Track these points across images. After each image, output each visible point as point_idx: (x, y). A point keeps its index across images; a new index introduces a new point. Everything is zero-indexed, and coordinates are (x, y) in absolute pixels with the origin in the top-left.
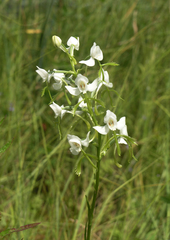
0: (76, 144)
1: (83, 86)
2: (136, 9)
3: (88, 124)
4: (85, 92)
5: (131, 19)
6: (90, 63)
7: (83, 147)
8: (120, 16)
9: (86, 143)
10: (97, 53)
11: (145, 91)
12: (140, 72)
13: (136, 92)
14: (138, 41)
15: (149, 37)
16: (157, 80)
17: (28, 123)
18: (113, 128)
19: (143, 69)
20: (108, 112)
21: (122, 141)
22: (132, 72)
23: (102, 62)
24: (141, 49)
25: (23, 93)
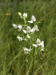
0: (26, 51)
1: (29, 30)
2: (45, 6)
3: (30, 44)
4: (29, 32)
5: (43, 10)
6: (31, 22)
7: (29, 51)
8: (39, 9)
9: (30, 50)
10: (34, 19)
11: (48, 35)
12: (47, 29)
13: (45, 36)
14: (46, 18)
15: (50, 16)
16: (53, 32)
17: (6, 47)
18: (39, 45)
19: (48, 27)
20: (38, 39)
21: (42, 50)
22: (44, 29)
23: (35, 22)
24: (47, 21)
25: (5, 36)
